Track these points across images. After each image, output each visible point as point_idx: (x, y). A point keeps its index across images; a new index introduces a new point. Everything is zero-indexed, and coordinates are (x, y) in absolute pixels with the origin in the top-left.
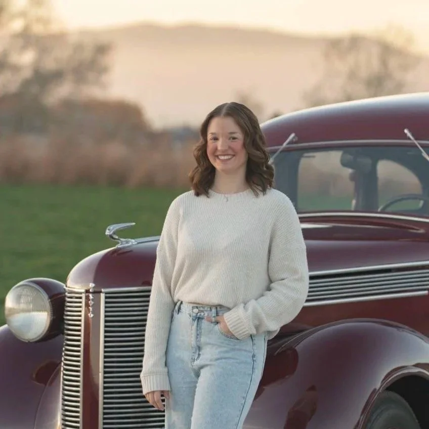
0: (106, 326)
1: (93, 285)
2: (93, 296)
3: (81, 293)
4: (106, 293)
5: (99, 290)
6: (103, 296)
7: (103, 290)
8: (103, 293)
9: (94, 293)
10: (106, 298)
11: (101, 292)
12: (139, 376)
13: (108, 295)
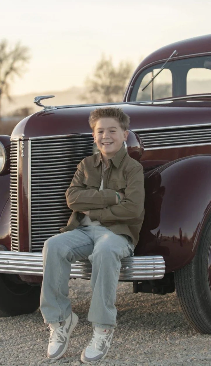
0: (32, 162)
1: (24, 135)
2: (23, 142)
3: (16, 141)
4: (32, 140)
5: (27, 139)
6: (29, 142)
7: (29, 138)
8: (30, 140)
9: (24, 140)
10: (32, 143)
11: (28, 140)
12: (64, 194)
13: (33, 142)
